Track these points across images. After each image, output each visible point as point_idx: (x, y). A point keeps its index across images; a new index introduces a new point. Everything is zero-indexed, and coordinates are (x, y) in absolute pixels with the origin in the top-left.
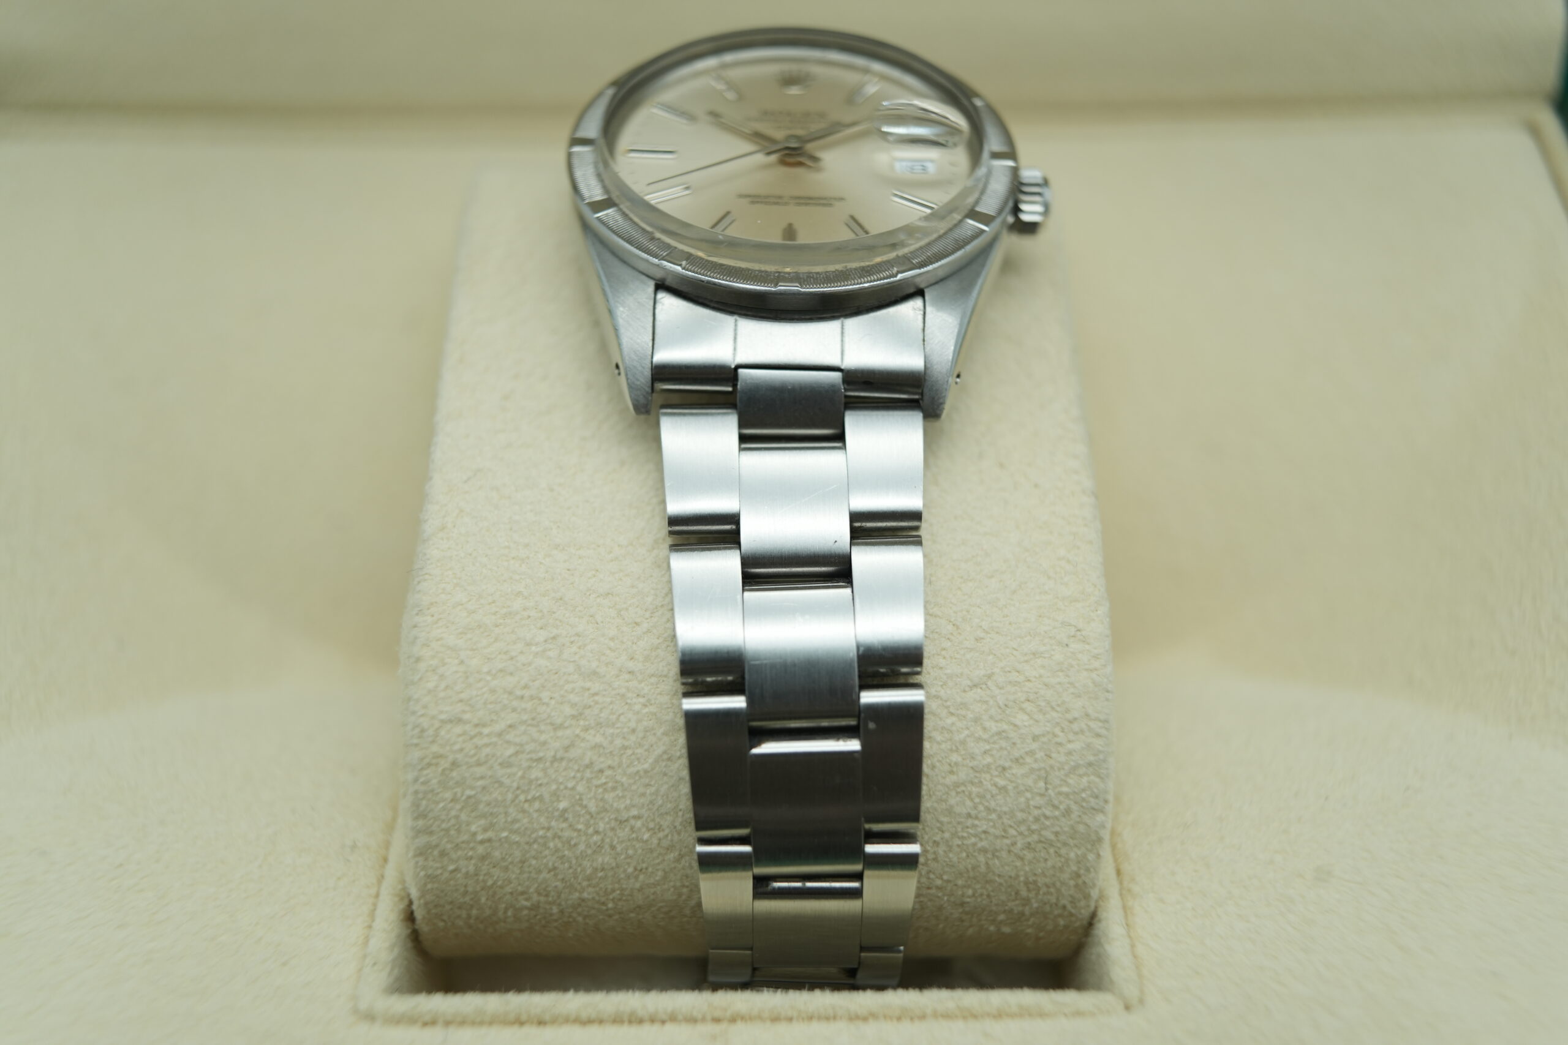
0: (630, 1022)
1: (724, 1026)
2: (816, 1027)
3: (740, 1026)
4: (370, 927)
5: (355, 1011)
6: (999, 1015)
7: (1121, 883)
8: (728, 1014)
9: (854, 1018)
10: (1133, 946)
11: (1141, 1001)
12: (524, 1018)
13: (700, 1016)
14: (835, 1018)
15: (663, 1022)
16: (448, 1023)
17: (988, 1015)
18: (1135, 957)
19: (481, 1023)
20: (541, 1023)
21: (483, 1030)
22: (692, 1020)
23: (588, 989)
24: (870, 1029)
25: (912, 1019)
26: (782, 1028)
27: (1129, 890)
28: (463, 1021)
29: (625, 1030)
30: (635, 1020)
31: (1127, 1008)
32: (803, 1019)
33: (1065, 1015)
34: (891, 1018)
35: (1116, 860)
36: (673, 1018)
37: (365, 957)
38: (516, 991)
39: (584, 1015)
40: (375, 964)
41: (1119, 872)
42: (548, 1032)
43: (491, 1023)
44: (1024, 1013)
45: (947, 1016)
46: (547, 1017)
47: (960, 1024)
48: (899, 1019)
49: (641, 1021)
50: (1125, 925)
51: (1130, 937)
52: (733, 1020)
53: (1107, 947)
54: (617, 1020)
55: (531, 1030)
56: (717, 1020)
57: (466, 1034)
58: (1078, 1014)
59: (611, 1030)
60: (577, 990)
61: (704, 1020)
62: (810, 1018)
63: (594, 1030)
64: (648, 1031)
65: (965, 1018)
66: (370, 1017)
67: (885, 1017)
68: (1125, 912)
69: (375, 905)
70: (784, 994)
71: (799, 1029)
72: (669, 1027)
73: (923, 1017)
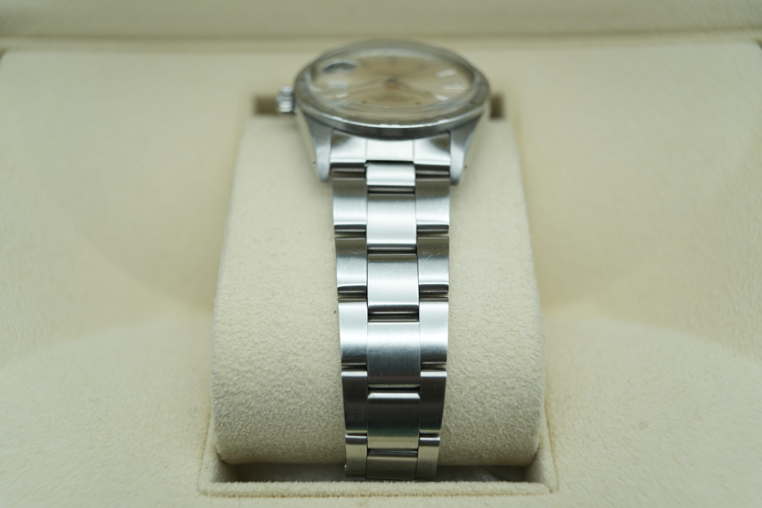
0: (323, 496)
1: (366, 498)
2: (408, 499)
3: (373, 498)
4: (204, 449)
5: (198, 490)
6: (491, 494)
7: (549, 429)
8: (368, 493)
9: (425, 495)
10: (554, 461)
11: (558, 488)
12: (275, 494)
13: (355, 494)
14: (417, 495)
15: (338, 496)
16: (240, 496)
17: (487, 494)
18: (555, 466)
19: (256, 496)
20: (283, 496)
21: (257, 500)
22: (351, 495)
23: (304, 481)
24: (433, 500)
25: (452, 496)
26: (392, 499)
27: (553, 433)
28: (247, 495)
29: (321, 500)
30: (325, 495)
31: (551, 491)
32: (402, 495)
33: (523, 494)
34: (442, 495)
35: (547, 418)
36: (343, 495)
37: (202, 464)
38: (270, 482)
39: (302, 493)
40: (206, 468)
41: (548, 424)
42: (286, 501)
43: (260, 496)
44: (503, 493)
45: (469, 495)
46: (285, 494)
47: (474, 498)
48: (446, 496)
49: (328, 496)
50: (551, 451)
51: (553, 456)
52: (370, 496)
53: (542, 462)
54: (317, 495)
55: (278, 500)
56: (363, 496)
57: (249, 501)
58: (528, 494)
59: (314, 500)
60: (299, 481)
61: (357, 495)
62: (406, 495)
63: (306, 499)
64: (332, 500)
65: (476, 495)
66: (205, 493)
67: (440, 495)
68: (551, 444)
69: (206, 438)
70: (393, 483)
71: (400, 500)
72: (341, 498)
73: (457, 495)
